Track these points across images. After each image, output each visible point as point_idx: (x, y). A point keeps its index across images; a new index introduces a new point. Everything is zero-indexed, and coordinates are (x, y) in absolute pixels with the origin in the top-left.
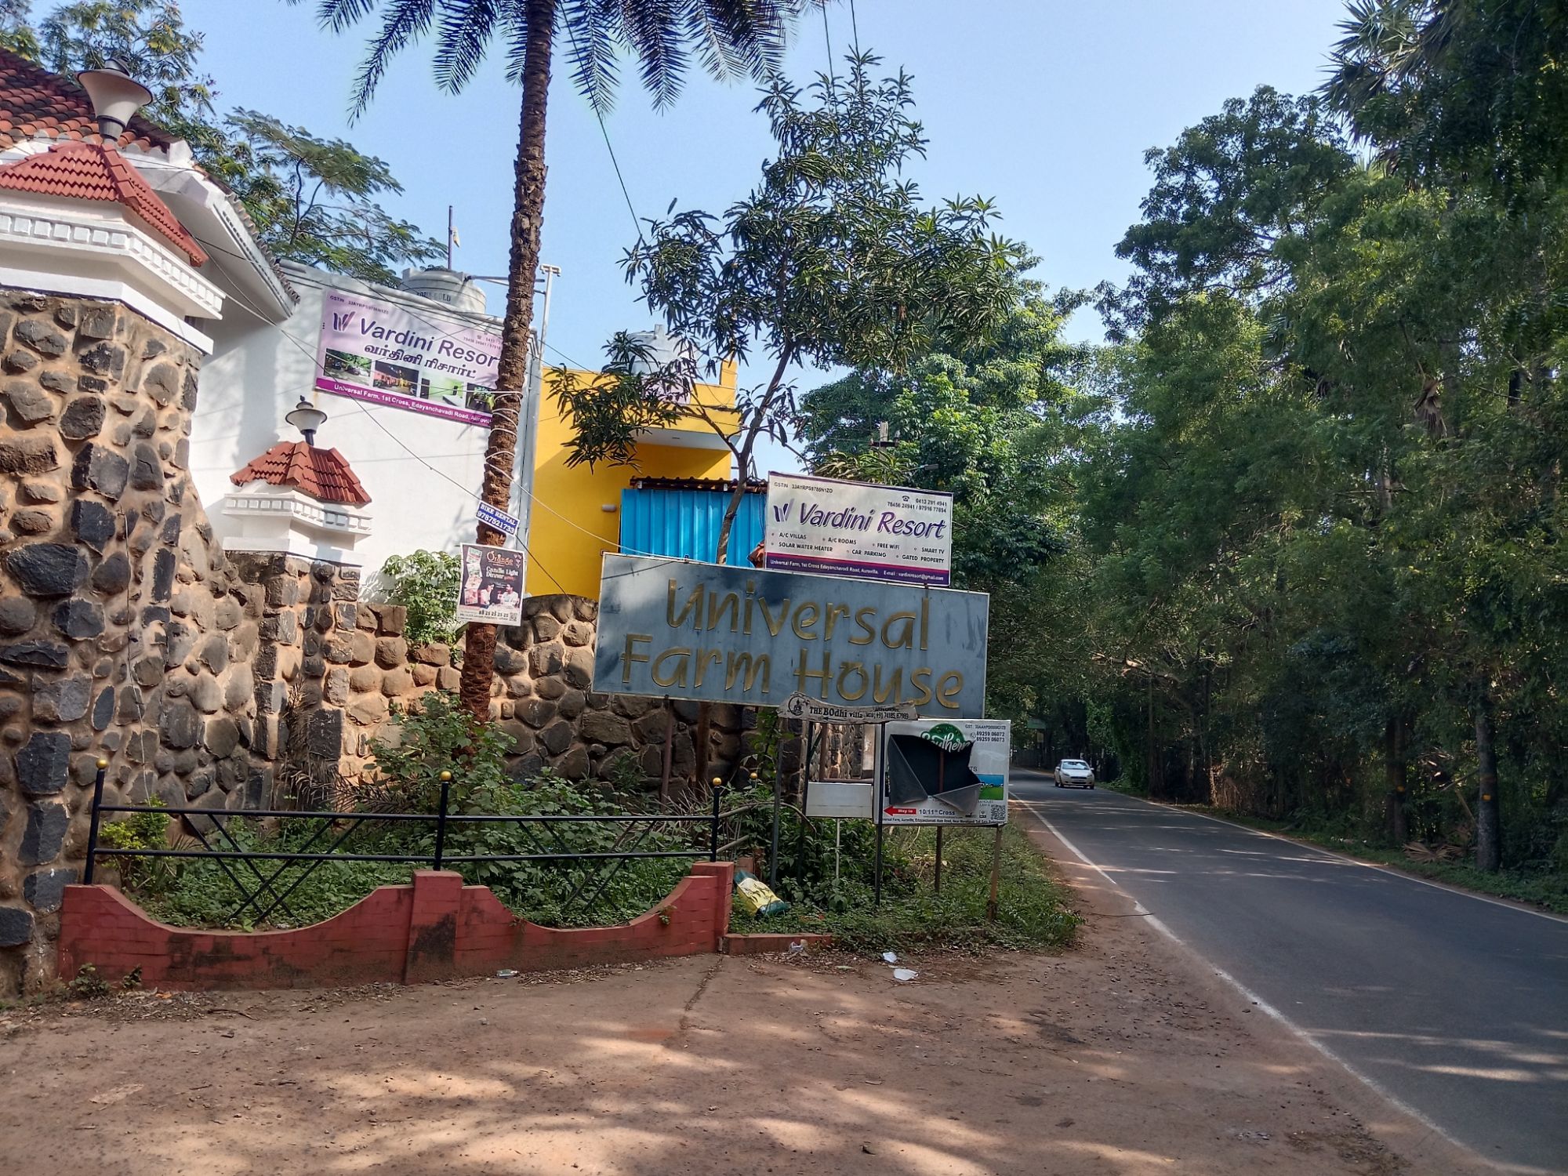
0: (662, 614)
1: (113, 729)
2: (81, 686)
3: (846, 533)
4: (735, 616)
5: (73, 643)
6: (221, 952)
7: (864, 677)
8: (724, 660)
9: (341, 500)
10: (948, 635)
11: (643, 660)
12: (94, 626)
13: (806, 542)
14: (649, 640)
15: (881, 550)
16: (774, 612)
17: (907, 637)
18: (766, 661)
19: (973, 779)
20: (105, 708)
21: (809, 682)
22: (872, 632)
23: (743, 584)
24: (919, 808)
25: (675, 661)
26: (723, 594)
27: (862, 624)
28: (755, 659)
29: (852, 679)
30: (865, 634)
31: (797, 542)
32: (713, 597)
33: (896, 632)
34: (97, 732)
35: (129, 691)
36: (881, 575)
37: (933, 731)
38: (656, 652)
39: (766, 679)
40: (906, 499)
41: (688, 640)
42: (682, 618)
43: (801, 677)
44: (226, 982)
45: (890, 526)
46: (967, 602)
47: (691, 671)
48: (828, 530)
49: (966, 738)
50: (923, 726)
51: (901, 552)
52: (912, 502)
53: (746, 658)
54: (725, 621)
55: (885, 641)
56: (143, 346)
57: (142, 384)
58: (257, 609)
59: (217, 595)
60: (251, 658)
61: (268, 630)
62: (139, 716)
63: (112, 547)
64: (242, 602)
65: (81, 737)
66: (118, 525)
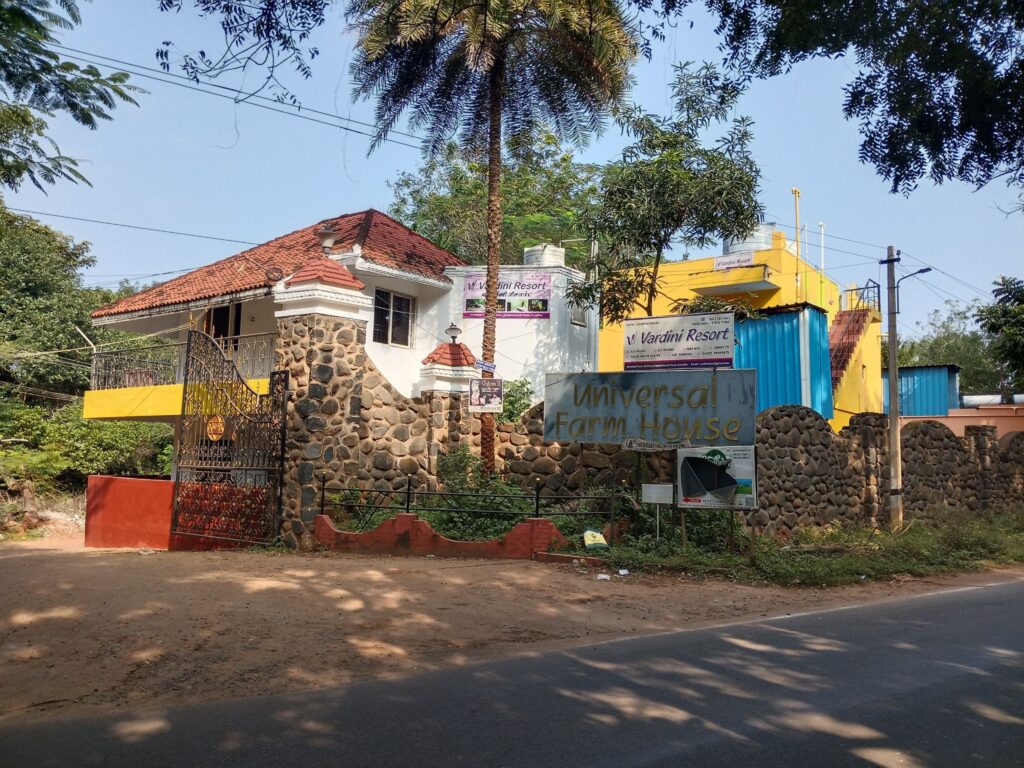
0: (572, 401)
1: (335, 461)
2: (315, 446)
3: (668, 345)
4: (606, 398)
5: (312, 433)
6: (347, 539)
7: (677, 424)
8: (602, 421)
9: (461, 365)
10: (729, 396)
11: (564, 424)
12: (322, 426)
13: (645, 354)
14: (566, 414)
15: (689, 352)
16: (627, 394)
17: (703, 401)
18: (623, 421)
19: (732, 481)
20: (329, 454)
21: (647, 431)
22: (681, 400)
23: (611, 381)
24: (702, 499)
25: (579, 423)
26: (600, 387)
27: (674, 395)
28: (617, 420)
29: (671, 427)
30: (677, 401)
31: (639, 354)
32: (595, 389)
33: (696, 398)
34: (327, 462)
35: (341, 448)
36: (689, 366)
37: (708, 454)
38: (569, 419)
39: (624, 430)
40: (703, 319)
41: (585, 413)
42: (581, 402)
43: (642, 426)
44: (348, 550)
45: (694, 337)
46: (741, 375)
47: (587, 427)
48: (657, 345)
49: (727, 458)
50: (701, 452)
51: (701, 351)
52: (707, 320)
53: (613, 419)
54: (602, 401)
55: (690, 405)
56: (332, 326)
57: (335, 339)
58: (425, 414)
59: (401, 410)
60: (425, 434)
61: (430, 422)
62: (348, 457)
63: (328, 398)
64: (416, 412)
65: (318, 464)
66: (329, 390)
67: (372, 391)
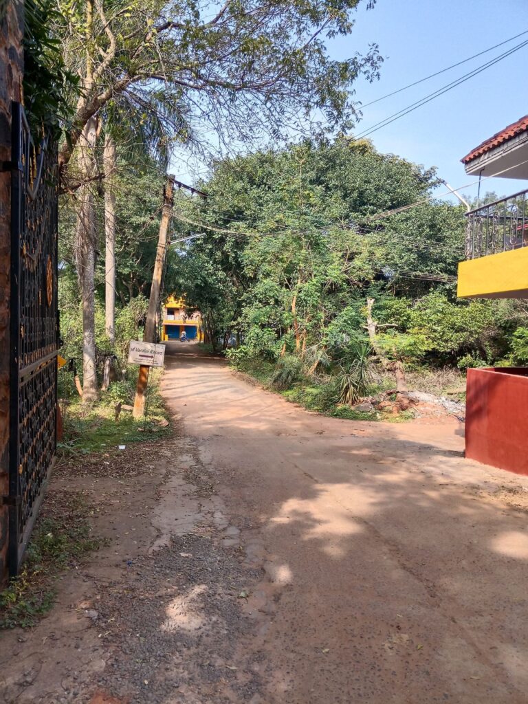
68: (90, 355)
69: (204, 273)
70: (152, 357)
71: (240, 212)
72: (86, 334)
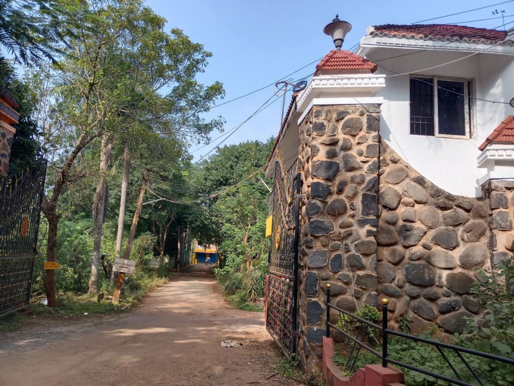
2: (319, 253)
5: (315, 238)
12: (328, 230)
20: (337, 263)
34: (334, 273)
35: (353, 256)
56: (335, 116)
57: (340, 131)
58: (483, 213)
59: (444, 208)
60: (484, 240)
61: (490, 223)
62: (362, 268)
63: (335, 197)
64: (468, 211)
65: (323, 274)
66: (334, 189)
67: (397, 188)
68: (95, 266)
69: (203, 218)
70: (127, 268)
71: (227, 180)
72: (95, 254)
